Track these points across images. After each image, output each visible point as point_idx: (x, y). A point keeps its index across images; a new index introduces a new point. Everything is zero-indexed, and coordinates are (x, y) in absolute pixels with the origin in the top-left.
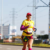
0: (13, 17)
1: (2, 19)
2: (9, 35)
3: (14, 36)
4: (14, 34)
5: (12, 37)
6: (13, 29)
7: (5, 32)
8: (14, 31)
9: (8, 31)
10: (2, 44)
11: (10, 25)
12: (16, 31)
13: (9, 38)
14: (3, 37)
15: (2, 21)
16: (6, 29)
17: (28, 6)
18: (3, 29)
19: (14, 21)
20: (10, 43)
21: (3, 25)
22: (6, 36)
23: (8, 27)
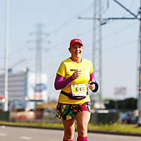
0: (39, 49)
1: (7, 53)
2: (26, 99)
3: (39, 103)
4: (41, 96)
5: (36, 105)
6: (38, 83)
7: (14, 91)
8: (39, 88)
9: (22, 88)
10: (6, 125)
11: (28, 70)
12: (45, 88)
13: (27, 109)
14: (9, 105)
15: (7, 61)
16: (19, 83)
17: (80, 18)
18: (9, 81)
19: (40, 59)
20: (28, 122)
21: (10, 70)
22: (18, 101)
23: (22, 78)
